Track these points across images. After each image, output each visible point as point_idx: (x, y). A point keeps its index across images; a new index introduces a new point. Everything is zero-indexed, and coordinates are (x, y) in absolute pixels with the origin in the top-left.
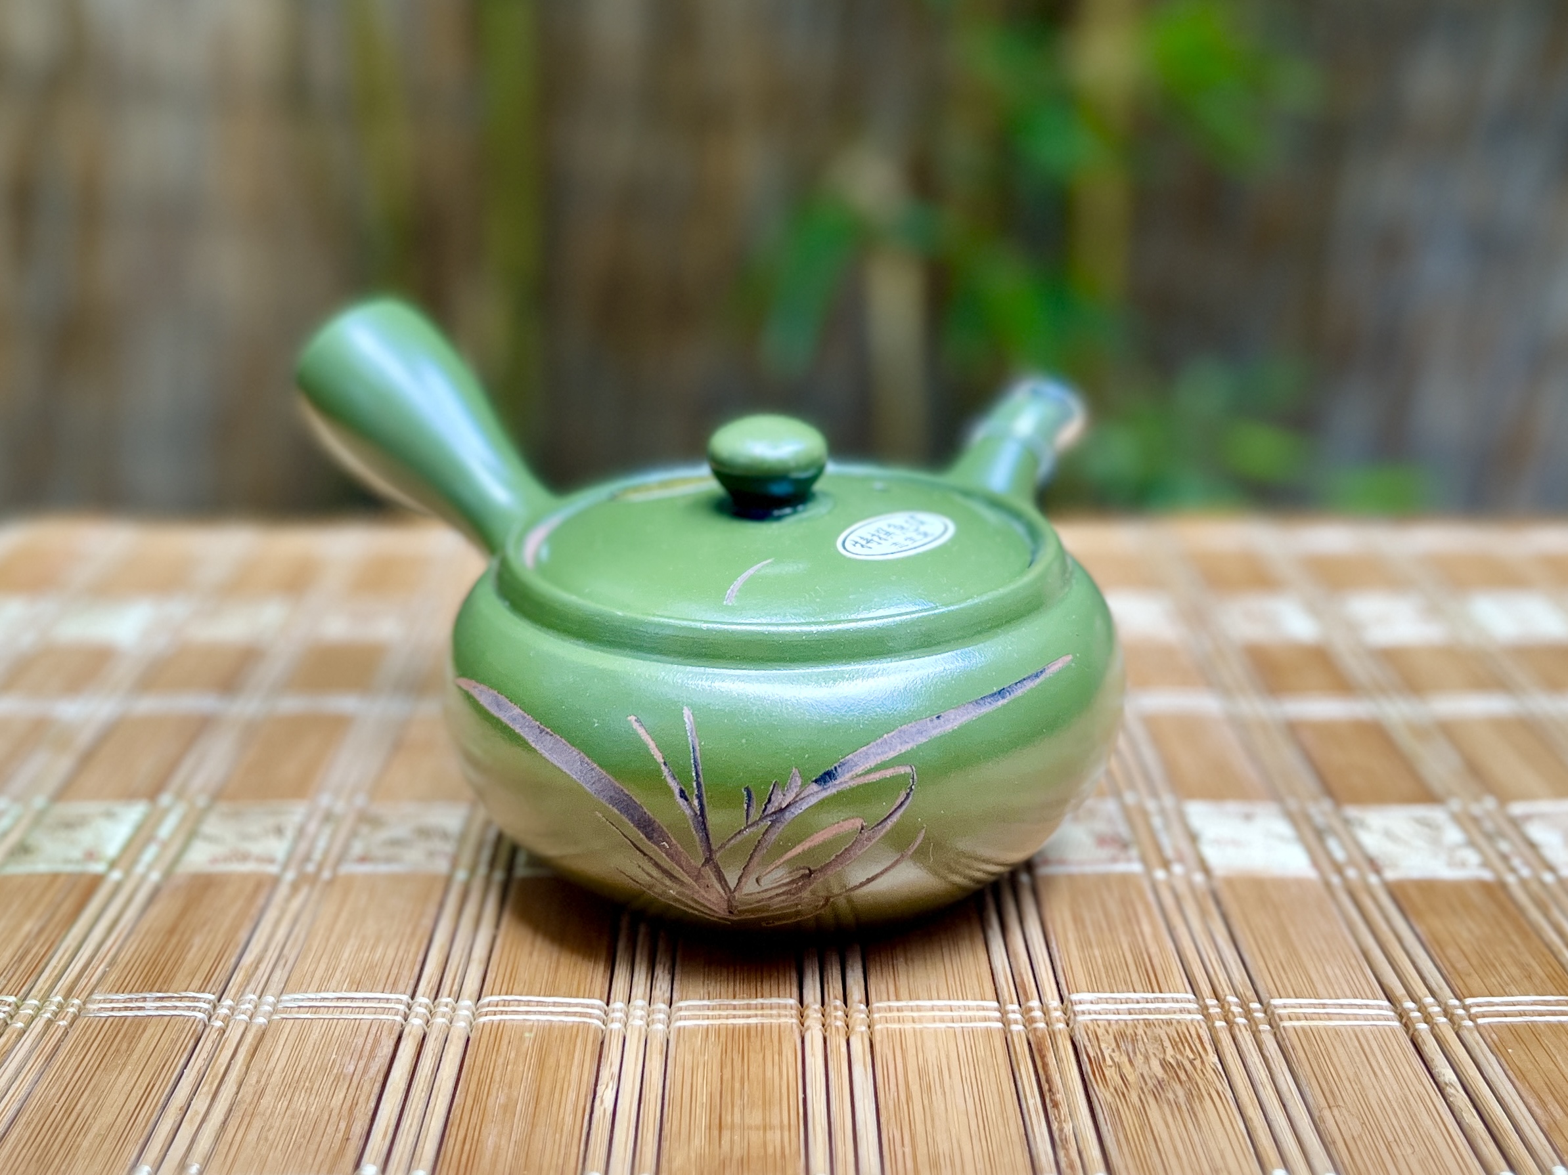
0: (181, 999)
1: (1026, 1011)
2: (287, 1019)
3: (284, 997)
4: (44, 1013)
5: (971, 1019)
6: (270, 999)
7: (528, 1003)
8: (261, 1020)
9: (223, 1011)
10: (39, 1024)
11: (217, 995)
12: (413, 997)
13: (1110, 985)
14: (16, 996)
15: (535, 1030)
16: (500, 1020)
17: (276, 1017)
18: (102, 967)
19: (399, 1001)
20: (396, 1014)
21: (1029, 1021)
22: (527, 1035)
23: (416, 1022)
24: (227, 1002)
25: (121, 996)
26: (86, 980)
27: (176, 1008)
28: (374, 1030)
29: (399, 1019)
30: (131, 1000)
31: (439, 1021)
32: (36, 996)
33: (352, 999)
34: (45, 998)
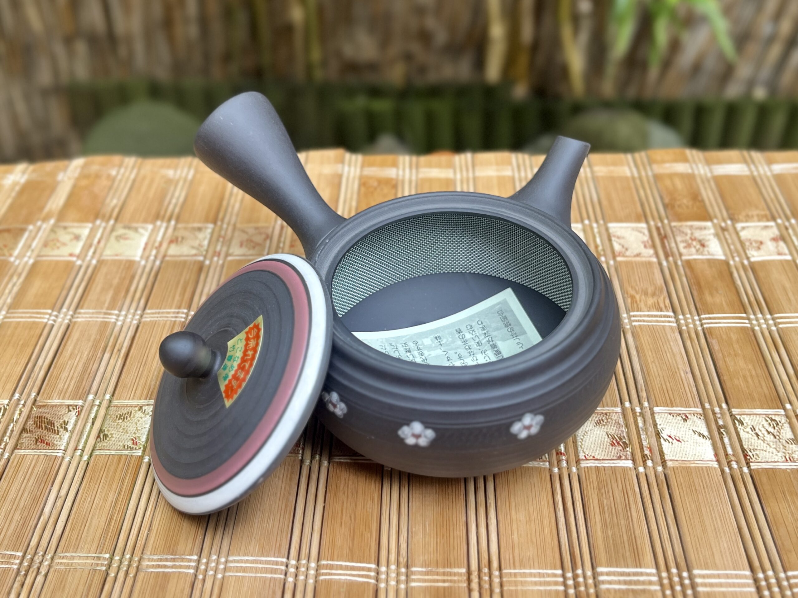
0: (183, 560)
1: (575, 577)
2: (232, 576)
3: (231, 558)
4: (123, 568)
5: (548, 583)
6: (223, 560)
7: (341, 568)
8: (220, 576)
9: (203, 567)
10: (121, 575)
11: (199, 554)
12: (288, 558)
13: (616, 561)
14: (109, 553)
15: (345, 585)
16: (329, 579)
17: (227, 574)
18: (146, 532)
19: (282, 564)
20: (281, 574)
21: (576, 586)
22: (342, 590)
23: (291, 579)
24: (204, 561)
25: (156, 557)
26: (140, 542)
27: (181, 567)
28: (272, 584)
29: (282, 576)
30: (161, 560)
31: (302, 578)
32: (119, 554)
33: (261, 562)
34: (123, 554)
